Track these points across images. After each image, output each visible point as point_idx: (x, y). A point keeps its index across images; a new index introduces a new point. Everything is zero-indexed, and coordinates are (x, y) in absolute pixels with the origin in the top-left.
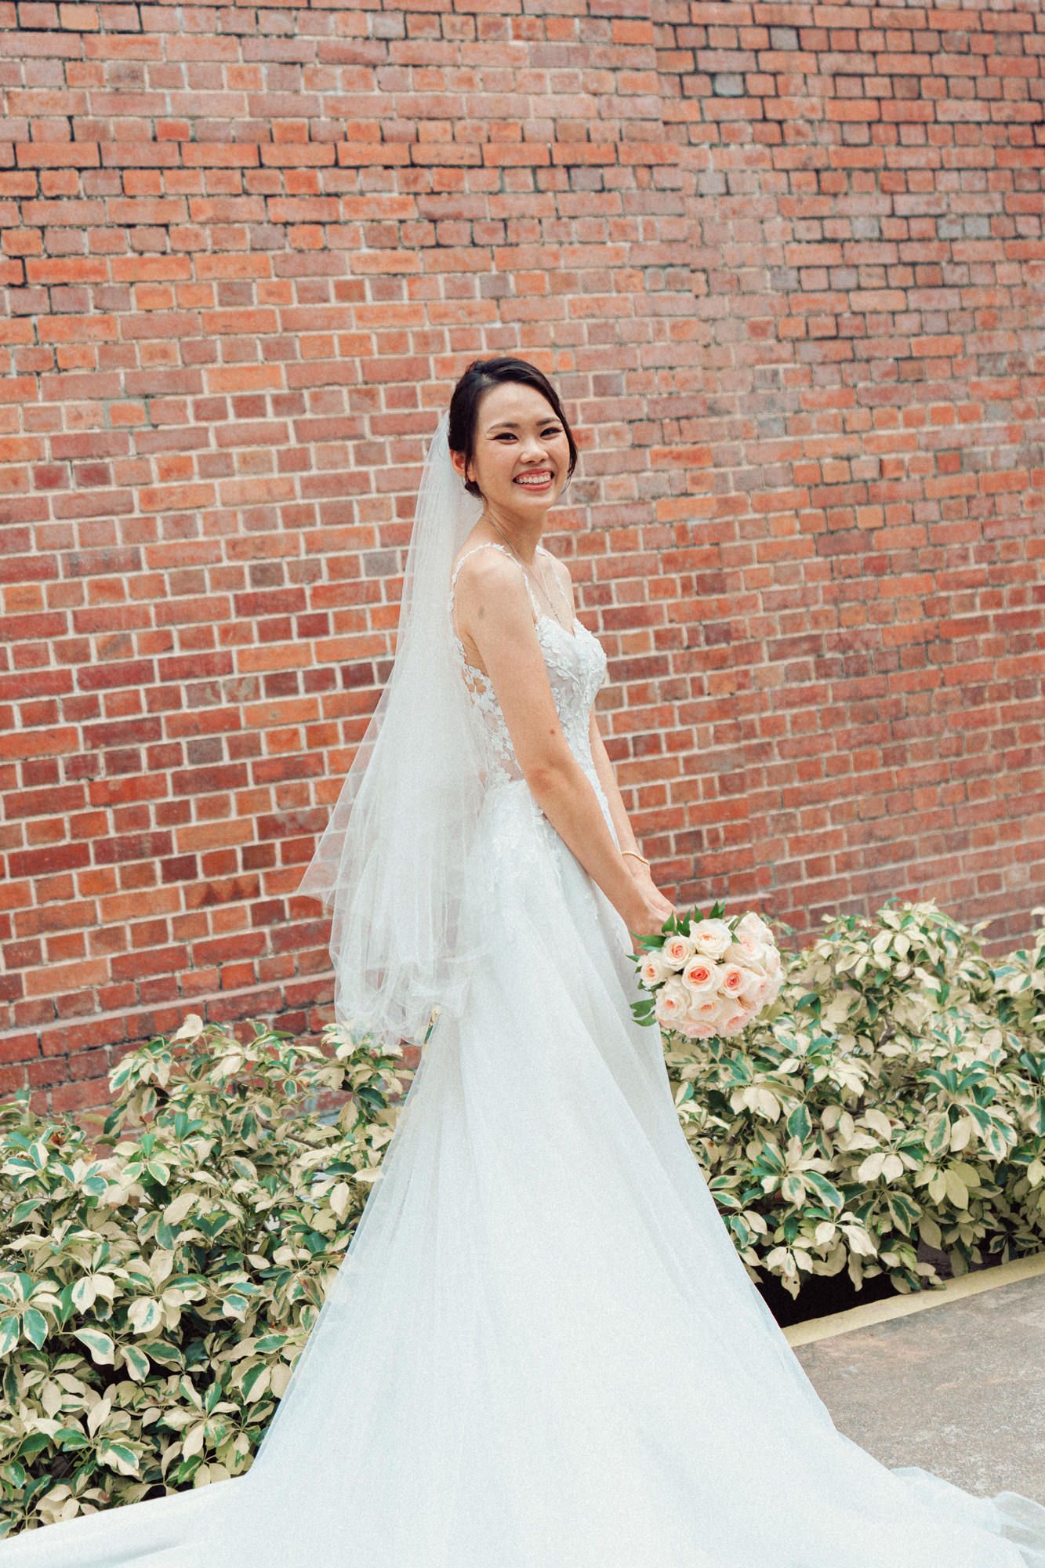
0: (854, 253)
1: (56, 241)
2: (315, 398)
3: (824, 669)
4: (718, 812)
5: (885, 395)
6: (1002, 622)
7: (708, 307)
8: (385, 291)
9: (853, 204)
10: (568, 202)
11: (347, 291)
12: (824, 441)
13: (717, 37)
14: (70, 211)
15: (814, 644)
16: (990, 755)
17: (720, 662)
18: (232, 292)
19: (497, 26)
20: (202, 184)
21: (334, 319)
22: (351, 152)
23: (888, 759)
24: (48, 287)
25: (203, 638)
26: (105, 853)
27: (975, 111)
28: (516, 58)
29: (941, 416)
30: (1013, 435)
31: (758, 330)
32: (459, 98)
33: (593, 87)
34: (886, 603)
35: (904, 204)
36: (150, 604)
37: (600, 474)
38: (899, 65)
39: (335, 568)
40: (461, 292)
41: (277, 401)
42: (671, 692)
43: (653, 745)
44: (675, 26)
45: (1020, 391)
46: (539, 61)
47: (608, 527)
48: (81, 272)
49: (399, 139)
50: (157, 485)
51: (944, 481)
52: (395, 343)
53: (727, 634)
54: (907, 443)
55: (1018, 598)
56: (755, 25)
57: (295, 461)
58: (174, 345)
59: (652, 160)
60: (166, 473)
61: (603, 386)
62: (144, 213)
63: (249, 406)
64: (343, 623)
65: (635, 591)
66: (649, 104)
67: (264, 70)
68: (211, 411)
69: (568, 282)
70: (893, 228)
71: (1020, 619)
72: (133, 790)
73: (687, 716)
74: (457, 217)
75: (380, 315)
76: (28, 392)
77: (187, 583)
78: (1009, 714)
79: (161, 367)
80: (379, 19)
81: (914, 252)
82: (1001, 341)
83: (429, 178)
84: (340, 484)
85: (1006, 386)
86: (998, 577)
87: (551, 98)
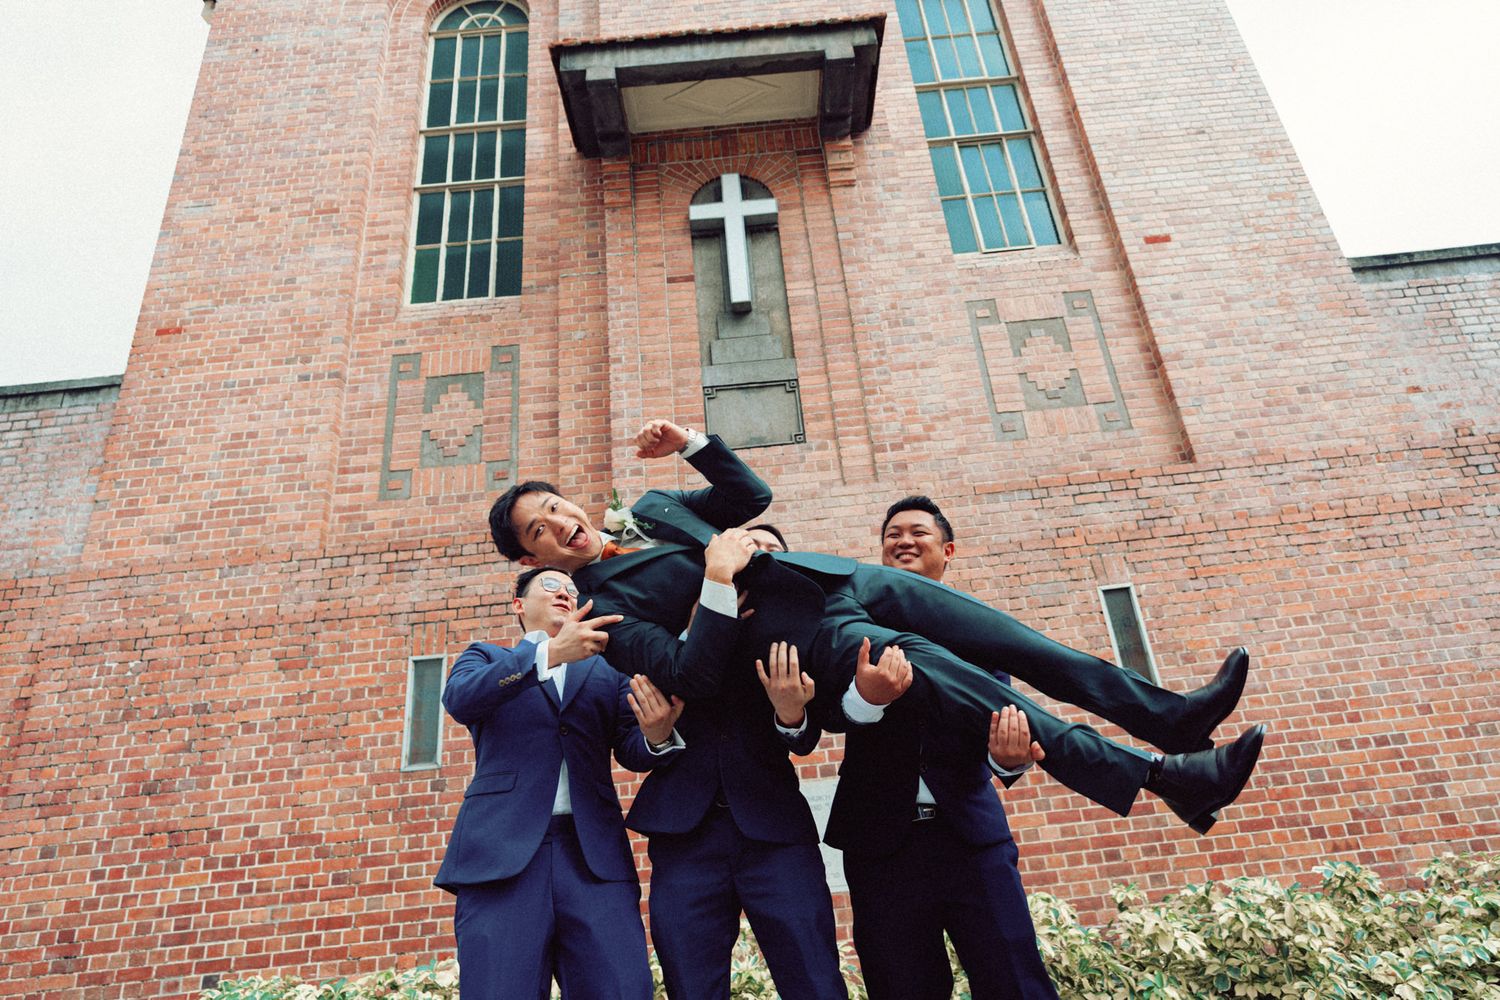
1: (1206, 560)
2: (1329, 616)
8: (1349, 570)
10: (1425, 525)
11: (1332, 571)
13: (1473, 450)
14: (1208, 548)
18: (1280, 574)
19: (1369, 459)
20: (1258, 533)
22: (1319, 514)
24: (1206, 578)
25: (1301, 724)
26: (1281, 823)
28: (1381, 470)
32: (1359, 489)
33: (1421, 477)
36: (1276, 708)
37: (1479, 644)
39: (1357, 690)
40: (1385, 567)
41: (1312, 618)
44: (1451, 448)
46: (1392, 470)
47: (1492, 669)
48: (1218, 571)
49: (1337, 507)
50: (1267, 656)
52: (1360, 591)
56: (1491, 443)
57: (1326, 644)
58: (1262, 597)
59: (1460, 503)
60: (1271, 651)
62: (1239, 546)
63: (1300, 621)
64: (1368, 716)
66: (1450, 481)
67: (1273, 487)
68: (1284, 624)
69: (1435, 558)
72: (1287, 793)
74: (1374, 536)
75: (1349, 579)
76: (1206, 620)
77: (1291, 698)
79: (1258, 607)
80: (1317, 463)
83: (1355, 522)
84: (1350, 653)
87: (1402, 484)
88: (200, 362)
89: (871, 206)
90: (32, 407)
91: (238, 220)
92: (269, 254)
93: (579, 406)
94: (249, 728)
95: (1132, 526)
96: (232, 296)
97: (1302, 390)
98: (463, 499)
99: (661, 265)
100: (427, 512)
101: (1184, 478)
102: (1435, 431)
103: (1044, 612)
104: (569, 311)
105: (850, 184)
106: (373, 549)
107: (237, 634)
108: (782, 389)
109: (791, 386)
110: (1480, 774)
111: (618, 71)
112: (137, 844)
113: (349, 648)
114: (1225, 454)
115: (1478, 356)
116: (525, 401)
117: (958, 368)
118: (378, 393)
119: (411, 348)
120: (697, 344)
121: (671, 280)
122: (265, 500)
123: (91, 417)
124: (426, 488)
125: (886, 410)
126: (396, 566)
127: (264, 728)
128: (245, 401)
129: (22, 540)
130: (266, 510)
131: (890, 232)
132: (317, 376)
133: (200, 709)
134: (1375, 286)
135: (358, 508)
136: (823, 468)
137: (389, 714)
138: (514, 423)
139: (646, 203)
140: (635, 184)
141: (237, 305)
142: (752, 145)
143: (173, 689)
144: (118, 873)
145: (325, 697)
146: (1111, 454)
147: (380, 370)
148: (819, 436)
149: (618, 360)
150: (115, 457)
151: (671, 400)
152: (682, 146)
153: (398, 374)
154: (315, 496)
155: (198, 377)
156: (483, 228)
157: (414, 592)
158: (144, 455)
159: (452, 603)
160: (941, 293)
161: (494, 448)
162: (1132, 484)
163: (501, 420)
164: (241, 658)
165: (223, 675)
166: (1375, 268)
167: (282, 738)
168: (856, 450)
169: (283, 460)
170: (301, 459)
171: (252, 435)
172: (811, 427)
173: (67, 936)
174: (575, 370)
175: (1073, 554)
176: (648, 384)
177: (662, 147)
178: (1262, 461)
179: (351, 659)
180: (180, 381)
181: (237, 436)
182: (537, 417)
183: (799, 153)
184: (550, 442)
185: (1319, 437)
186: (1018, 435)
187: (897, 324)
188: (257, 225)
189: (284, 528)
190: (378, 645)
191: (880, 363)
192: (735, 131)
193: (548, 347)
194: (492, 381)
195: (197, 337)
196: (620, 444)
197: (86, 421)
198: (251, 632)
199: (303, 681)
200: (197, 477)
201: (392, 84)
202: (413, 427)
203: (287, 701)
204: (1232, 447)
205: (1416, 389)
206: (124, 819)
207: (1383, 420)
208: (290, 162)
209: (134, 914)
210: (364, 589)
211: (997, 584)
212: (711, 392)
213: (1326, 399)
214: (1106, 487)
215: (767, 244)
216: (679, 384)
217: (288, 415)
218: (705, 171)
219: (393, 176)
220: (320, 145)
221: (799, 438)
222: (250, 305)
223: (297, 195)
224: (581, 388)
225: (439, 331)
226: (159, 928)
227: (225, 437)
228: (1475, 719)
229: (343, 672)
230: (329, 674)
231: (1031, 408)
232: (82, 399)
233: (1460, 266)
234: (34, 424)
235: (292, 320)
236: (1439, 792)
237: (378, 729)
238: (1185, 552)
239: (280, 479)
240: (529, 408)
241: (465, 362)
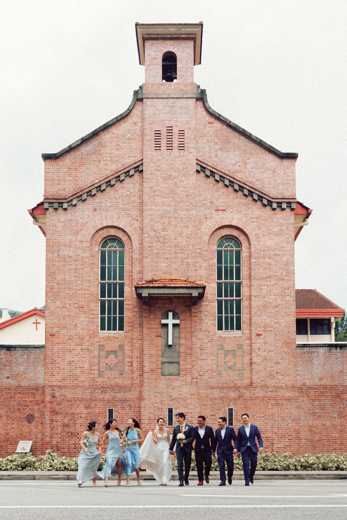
0: (315, 407)
3: (308, 441)
4: (297, 452)
5: (317, 419)
6: (327, 439)
7: (300, 411)
8: (272, 409)
9: (316, 402)
10: (288, 402)
11: (269, 409)
12: (310, 423)
13: (304, 389)
14: (249, 403)
15: (308, 439)
16: (325, 451)
17: (298, 440)
20: (258, 401)
21: (268, 411)
22: (270, 398)
23: (314, 450)
27: (330, 394)
28: (285, 391)
29: (322, 421)
30: (330, 423)
31: (305, 413)
32: (280, 394)
34: (316, 436)
35: (321, 403)
38: (321, 391)
39: (266, 429)
40: (278, 409)
42: (293, 442)
43: (291, 446)
44: (300, 388)
45: (332, 419)
46: (287, 391)
49: (274, 397)
51: (323, 427)
52: (272, 413)
53: (299, 437)
54: (319, 423)
55: (329, 437)
56: (308, 388)
57: (264, 421)
59: (296, 399)
61: (290, 417)
64: (266, 433)
65: (291, 433)
66: (297, 394)
67: (264, 392)
68: (258, 417)
69: (287, 409)
70: (320, 405)
71: (329, 439)
73: (294, 444)
74: (278, 403)
78: (328, 448)
80: (274, 388)
81: (321, 407)
82: (330, 414)
83: (276, 400)
85: (330, 419)
86: (328, 435)
87: (288, 394)
88: (60, 343)
89: (201, 319)
90: (27, 350)
91: (62, 308)
92: (70, 317)
93: (137, 362)
94: (81, 418)
95: (237, 397)
96: (64, 327)
97: (277, 373)
98: (114, 378)
99: (155, 332)
100: (108, 380)
101: (249, 389)
102: (299, 384)
103: (217, 411)
104: (135, 339)
105: (196, 316)
106: (99, 387)
107: (77, 401)
108: (176, 364)
109: (178, 363)
110: (280, 444)
111: (149, 294)
112: (66, 434)
113: (97, 405)
114: (258, 385)
115: (314, 369)
116: (126, 358)
117: (212, 360)
118: (96, 354)
119: (102, 343)
120: (161, 352)
121: (156, 336)
122: (78, 375)
123: (40, 354)
124: (107, 375)
125: (196, 371)
126: (104, 391)
127: (84, 418)
128: (70, 354)
129: (32, 379)
130: (78, 377)
131: (204, 326)
132: (85, 349)
133: (72, 414)
134: (300, 351)
135: (94, 378)
136: (182, 381)
137: (104, 418)
138: (124, 364)
139: (152, 316)
140: (150, 310)
141: (65, 330)
142: (176, 303)
143: (67, 410)
144: (63, 438)
145: (93, 414)
146: (237, 382)
147: (96, 348)
148: (182, 374)
149: (145, 354)
150: (47, 363)
151: (155, 364)
152: (160, 301)
153: (100, 350)
154: (87, 376)
155: (60, 347)
156: (115, 313)
157: (107, 396)
158: (53, 363)
159: (114, 399)
160: (212, 342)
161: (120, 368)
162: (239, 389)
163: (121, 362)
164: (78, 405)
165: (76, 408)
166: (301, 347)
167: (87, 420)
168: (189, 378)
169: (80, 367)
170: (83, 367)
171: (73, 361)
172: (181, 373)
173: (57, 446)
174: (136, 353)
175: (225, 402)
176: (151, 360)
177: (156, 301)
178: (264, 387)
179: (97, 407)
180: (57, 347)
181: (70, 361)
182: (128, 362)
183: (186, 306)
184: (131, 368)
185: (277, 383)
186: (221, 376)
187: (201, 349)
188: (67, 309)
189: (82, 381)
190: (102, 405)
191: (196, 360)
192: (172, 298)
193: (130, 346)
194: (119, 353)
195: (58, 337)
196: (145, 372)
197: (39, 354)
198: (79, 401)
199: (90, 410)
200: (64, 369)
201: (92, 268)
202: (104, 362)
203: (87, 414)
204: (260, 383)
205: (299, 375)
206: (63, 430)
207: (289, 381)
208: (72, 292)
209: (67, 444)
210: (98, 395)
211: (210, 406)
212: (163, 363)
213: (281, 375)
214: (234, 389)
215: (177, 330)
216: (157, 360)
217: (80, 357)
218: (165, 308)
219: (94, 297)
220: (78, 288)
221: (179, 374)
222: (68, 330)
223: (75, 302)
224: (137, 358)
225: (107, 340)
226: (72, 446)
227: (67, 361)
228: (283, 436)
229: (97, 410)
230: (94, 410)
231: (225, 370)
232: (37, 349)
233: (319, 348)
234: (29, 354)
235: (78, 335)
236: (273, 446)
237: (103, 420)
238: (244, 403)
239: (80, 371)
240: (127, 360)
241: (114, 348)
